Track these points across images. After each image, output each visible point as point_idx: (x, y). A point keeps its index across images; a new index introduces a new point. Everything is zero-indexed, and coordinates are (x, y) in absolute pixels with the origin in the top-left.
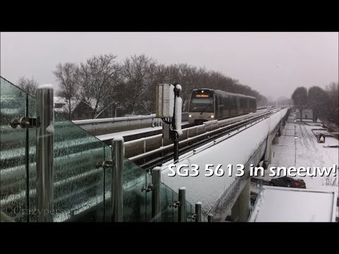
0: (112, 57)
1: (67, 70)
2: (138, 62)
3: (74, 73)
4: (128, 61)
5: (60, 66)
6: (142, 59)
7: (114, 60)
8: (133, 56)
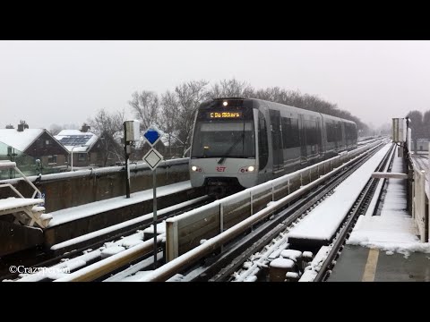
0: (204, 84)
1: (144, 100)
2: (229, 87)
3: (153, 102)
4: (217, 87)
5: (136, 95)
6: (233, 83)
7: (205, 86)
8: (223, 81)
